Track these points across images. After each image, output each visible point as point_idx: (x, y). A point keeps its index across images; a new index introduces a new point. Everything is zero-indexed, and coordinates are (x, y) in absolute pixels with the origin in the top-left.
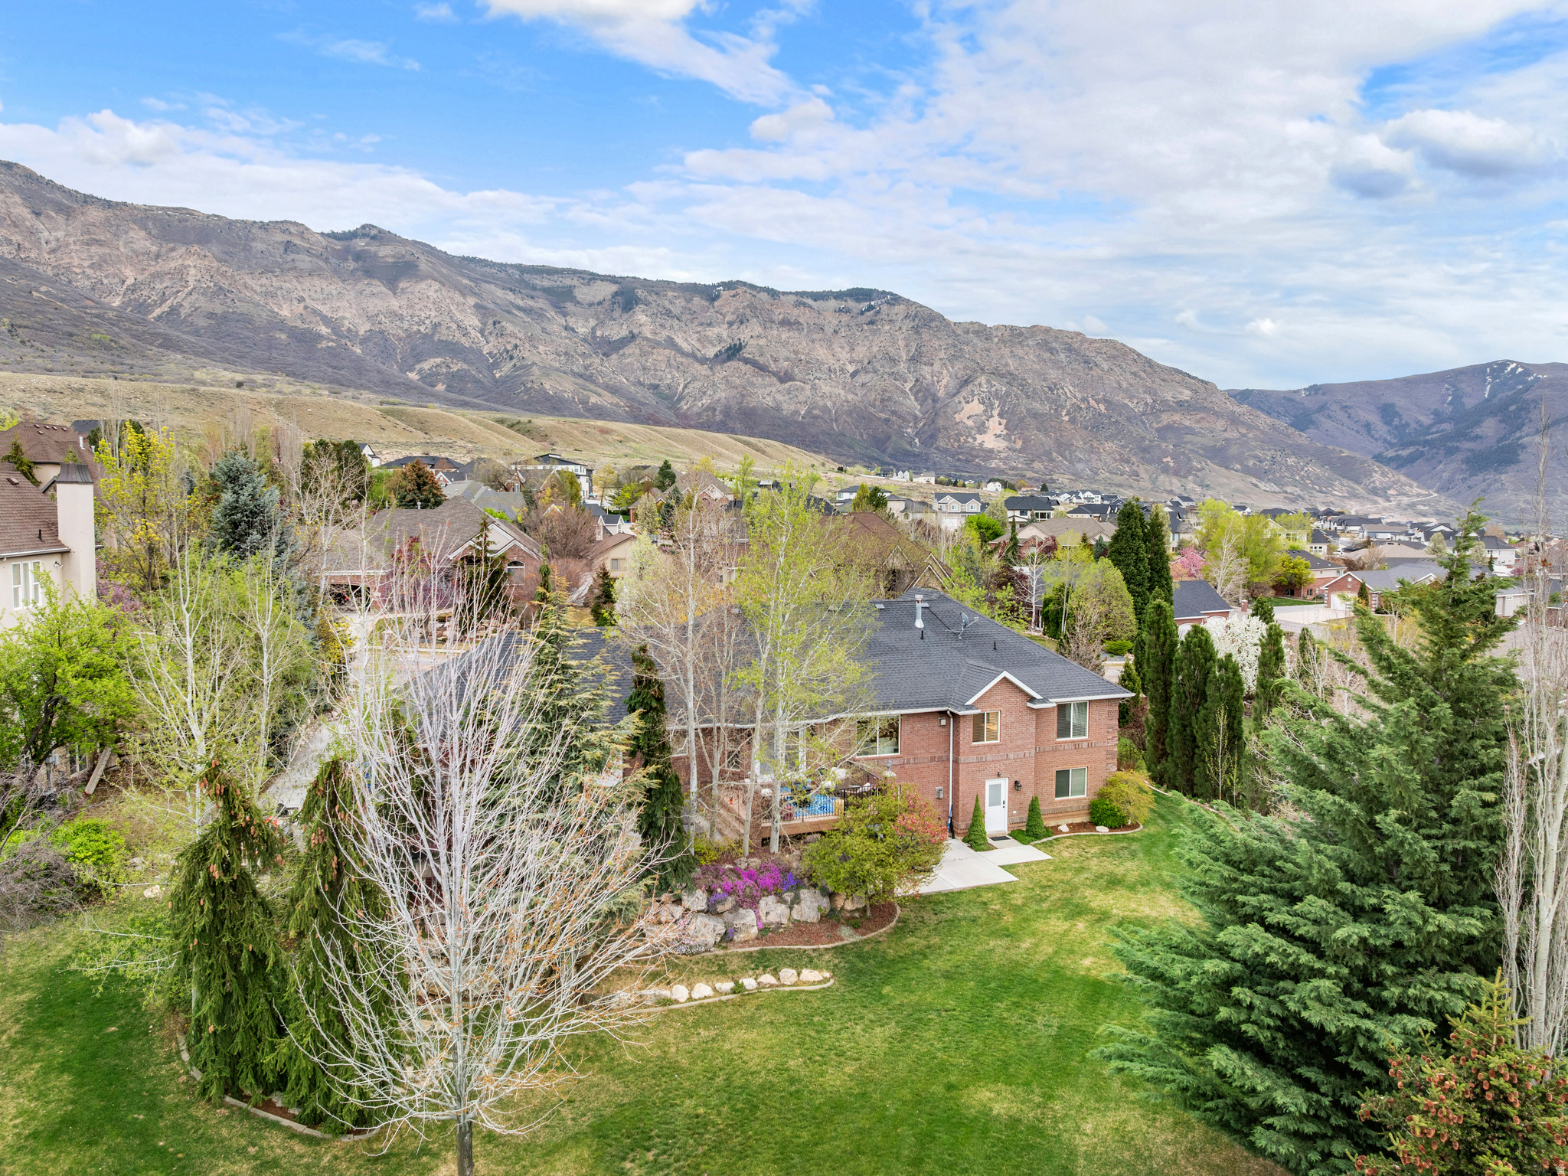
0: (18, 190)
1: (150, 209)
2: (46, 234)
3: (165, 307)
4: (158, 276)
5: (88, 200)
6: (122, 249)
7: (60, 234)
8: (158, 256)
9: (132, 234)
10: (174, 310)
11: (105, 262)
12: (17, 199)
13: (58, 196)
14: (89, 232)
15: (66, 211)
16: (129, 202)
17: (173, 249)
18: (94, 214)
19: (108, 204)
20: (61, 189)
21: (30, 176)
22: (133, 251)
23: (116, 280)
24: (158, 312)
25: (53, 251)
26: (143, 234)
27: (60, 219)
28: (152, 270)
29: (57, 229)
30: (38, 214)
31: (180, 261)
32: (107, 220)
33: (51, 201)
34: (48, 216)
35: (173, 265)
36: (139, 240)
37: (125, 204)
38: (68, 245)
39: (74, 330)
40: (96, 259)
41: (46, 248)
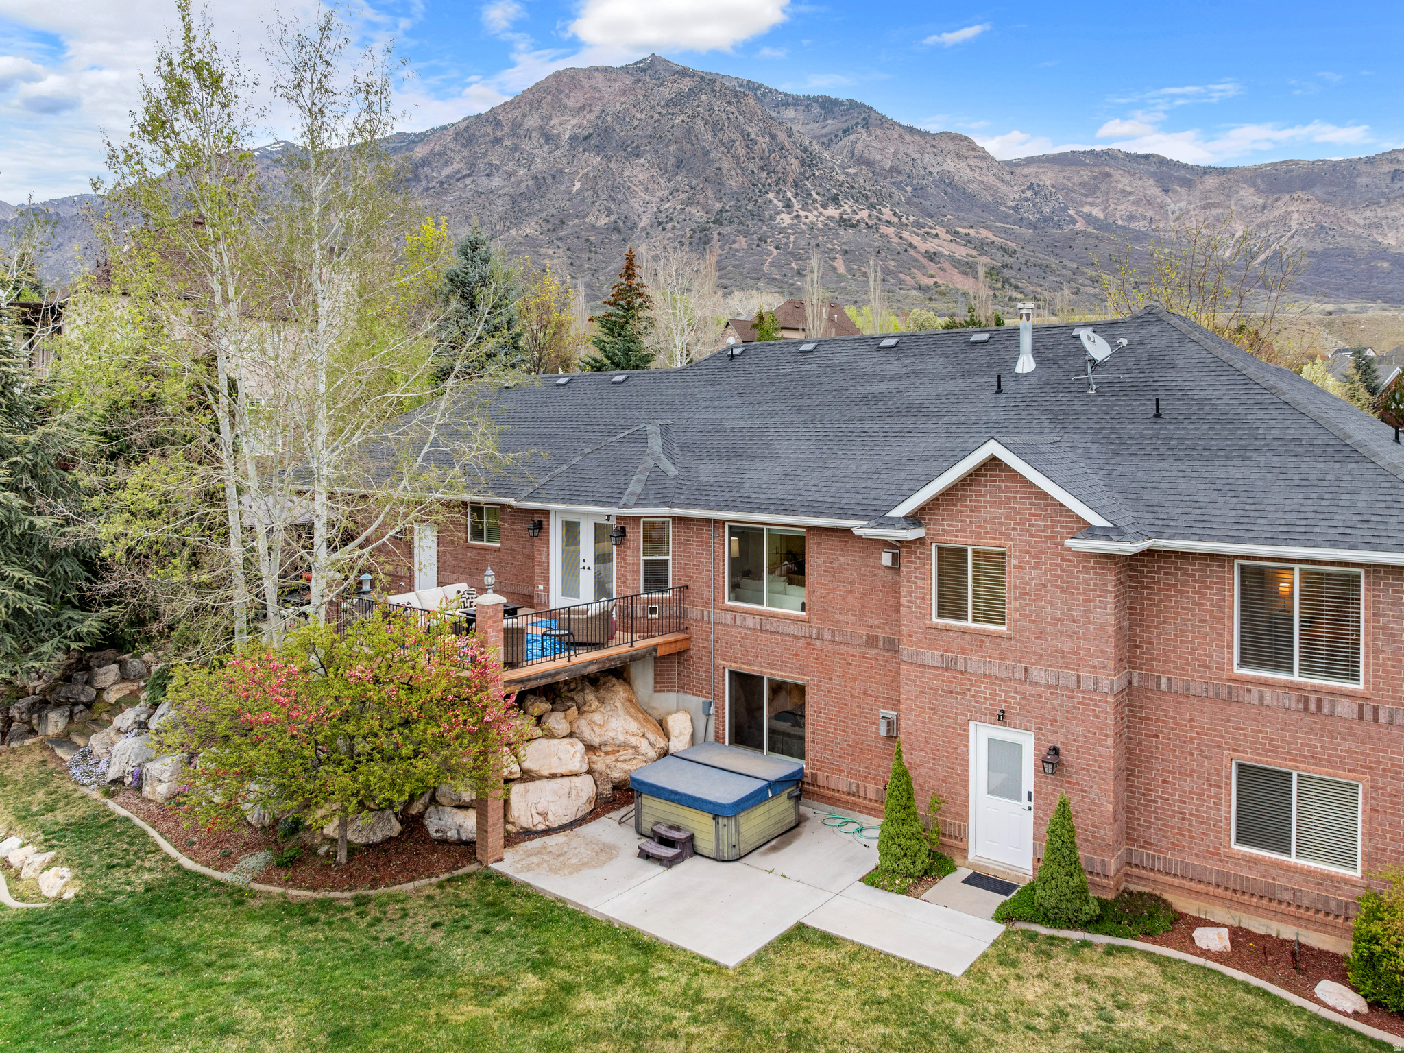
0: (1153, 175)
1: (1260, 167)
2: (1172, 206)
3: (1269, 253)
4: (1264, 225)
5: (1207, 171)
6: (1233, 207)
7: (1183, 204)
8: (1264, 208)
9: (1241, 192)
10: (1277, 254)
11: (1218, 220)
12: (1152, 182)
13: (1184, 173)
14: (1206, 198)
15: (1187, 184)
16: (1241, 165)
17: (1278, 199)
18: (1211, 182)
19: (1223, 171)
20: (1186, 166)
21: (1162, 161)
22: (1243, 207)
23: (1227, 235)
24: (1262, 257)
25: (1177, 219)
26: (1252, 190)
27: (1183, 191)
28: (1259, 221)
29: (1180, 201)
30: (1166, 191)
31: (1284, 209)
32: (1221, 184)
33: (1177, 178)
34: (1175, 192)
35: (1277, 213)
36: (1249, 196)
37: (1237, 168)
38: (1189, 212)
40: (1211, 220)
41: (1172, 217)
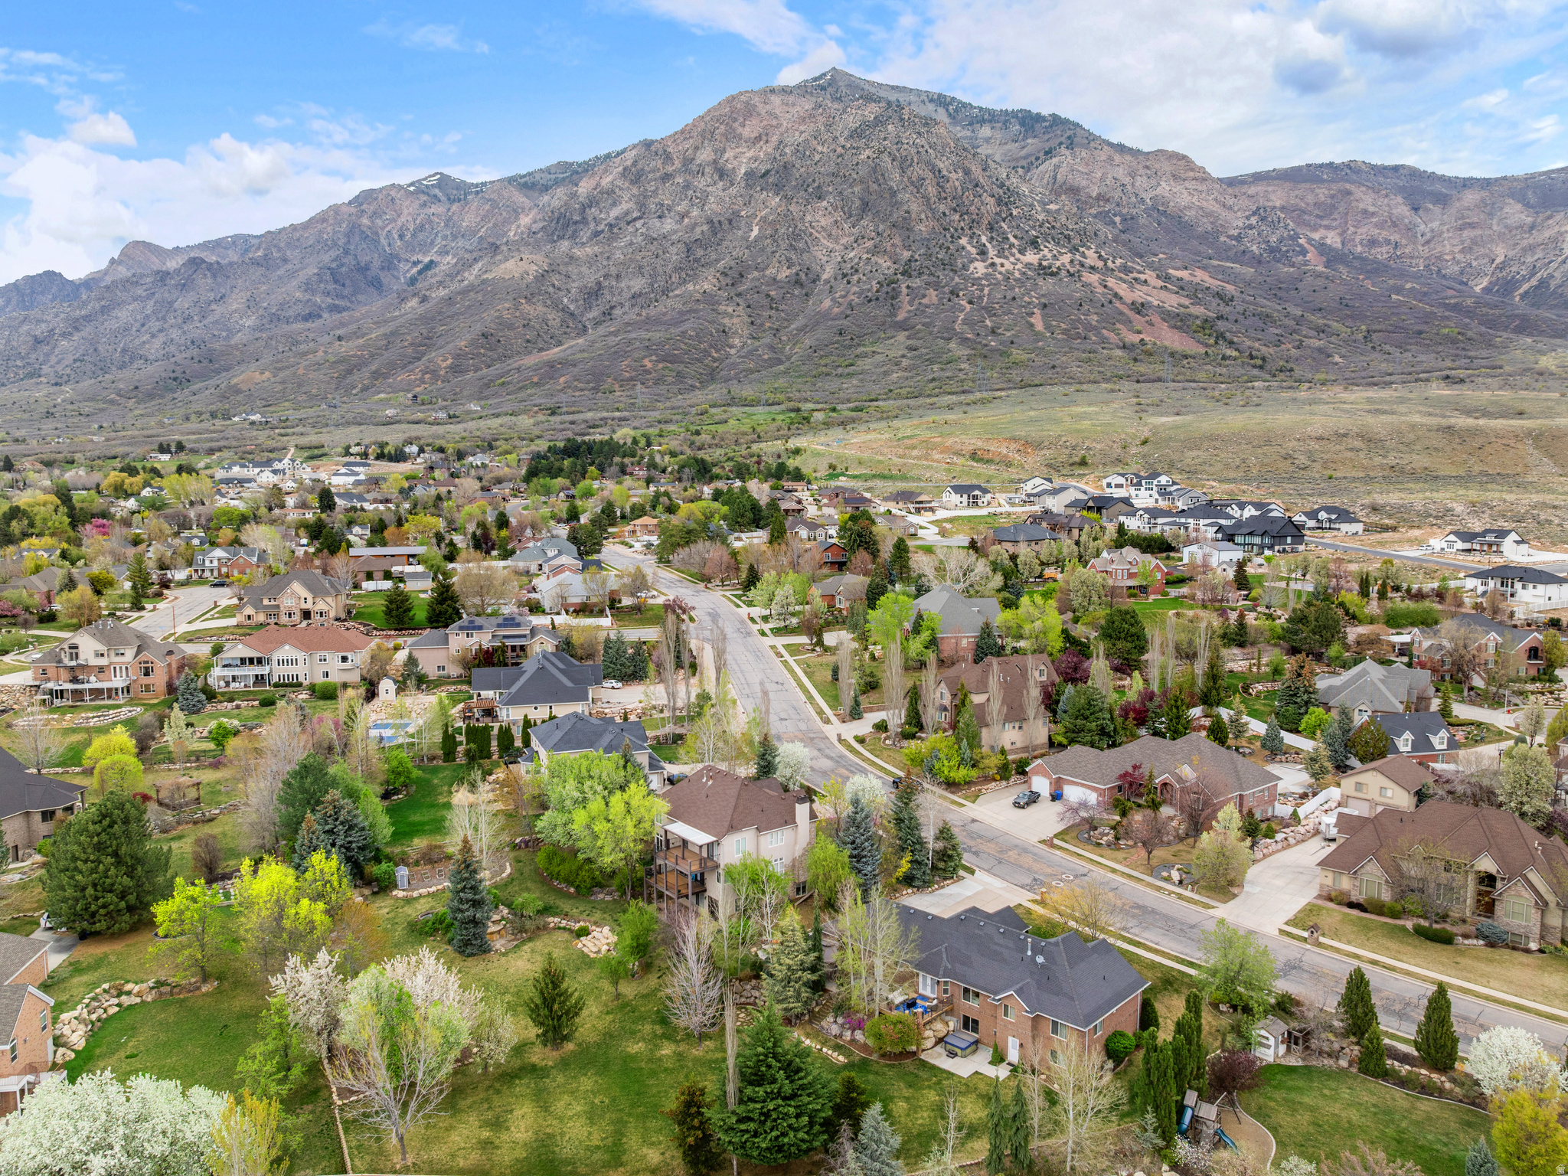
0: (1401, 190)
1: (1532, 176)
2: (1423, 227)
3: (1534, 282)
4: (1531, 248)
5: (1467, 183)
6: (1495, 228)
7: (1435, 224)
8: (1532, 227)
9: (1507, 209)
10: (1543, 283)
11: (1476, 244)
12: (1400, 199)
13: (1438, 187)
14: (1463, 217)
15: (1442, 200)
16: (1509, 175)
17: (1550, 217)
18: (1470, 197)
19: (1485, 183)
20: (1442, 179)
21: (1414, 173)
22: (1506, 227)
23: (1486, 260)
24: (1525, 287)
25: (1428, 242)
26: (1519, 206)
27: (1437, 209)
28: (1525, 243)
29: (1431, 221)
30: (1416, 209)
31: (1557, 229)
32: (1483, 200)
33: (1431, 193)
34: (1427, 210)
35: (1547, 234)
36: (1515, 212)
37: (1505, 178)
38: (1442, 233)
39: (1425, 328)
40: (1467, 243)
41: (1421, 240)
